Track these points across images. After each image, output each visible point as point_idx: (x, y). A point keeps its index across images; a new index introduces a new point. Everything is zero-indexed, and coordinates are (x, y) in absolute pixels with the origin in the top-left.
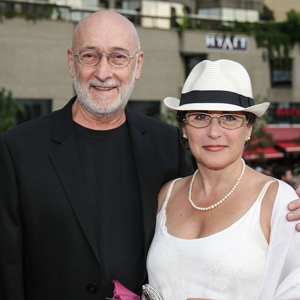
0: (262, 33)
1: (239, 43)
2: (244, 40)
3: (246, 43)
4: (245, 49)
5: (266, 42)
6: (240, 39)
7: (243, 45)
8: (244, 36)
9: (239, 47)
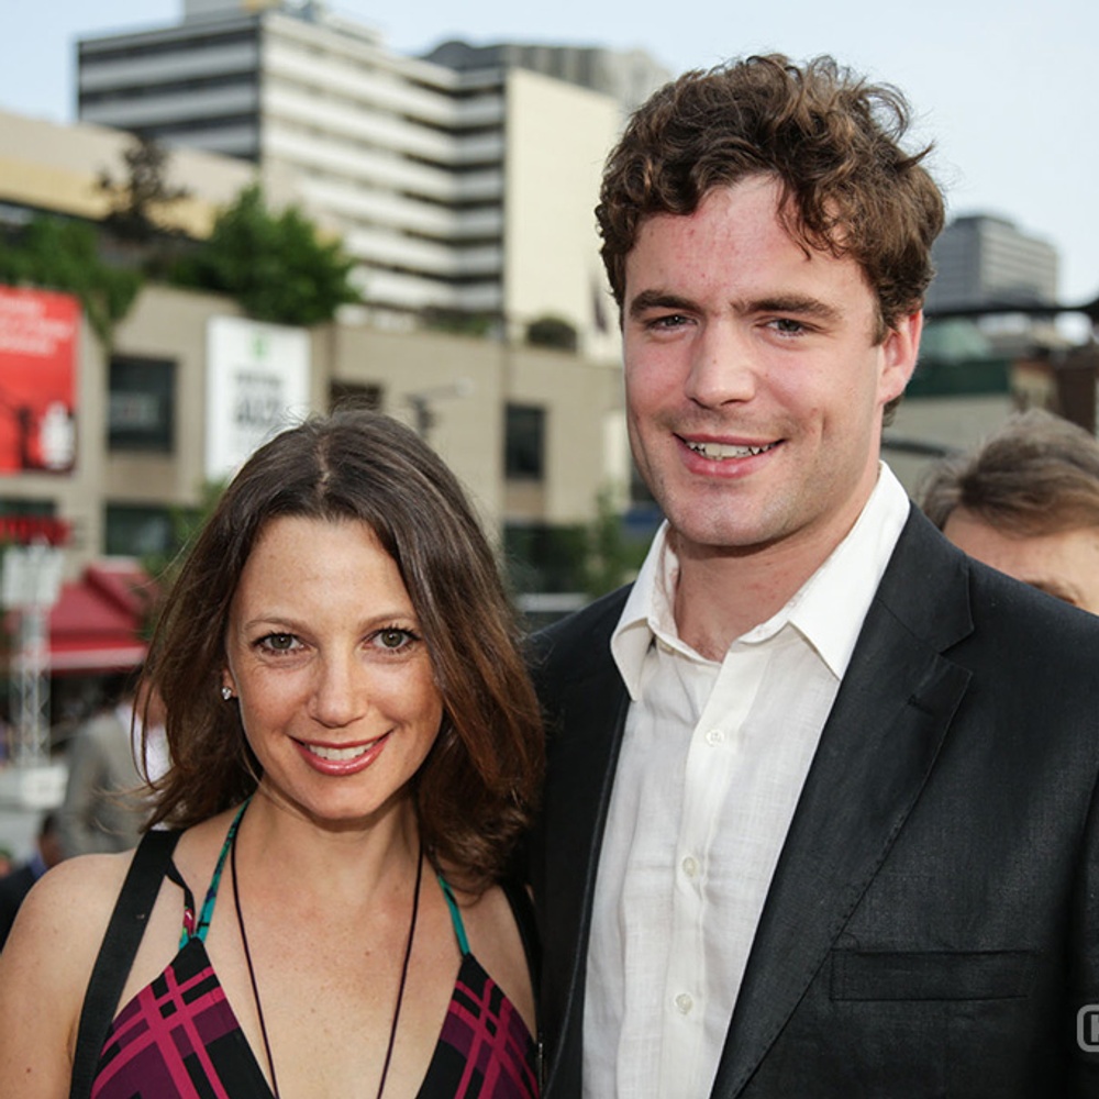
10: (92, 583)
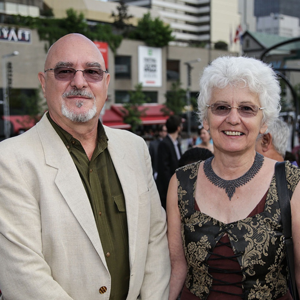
0: (43, 27)
1: (23, 35)
2: (27, 33)
3: (29, 35)
4: (28, 41)
5: (47, 36)
6: (24, 32)
7: (27, 37)
8: (27, 29)
9: (23, 39)
10: (113, 109)
